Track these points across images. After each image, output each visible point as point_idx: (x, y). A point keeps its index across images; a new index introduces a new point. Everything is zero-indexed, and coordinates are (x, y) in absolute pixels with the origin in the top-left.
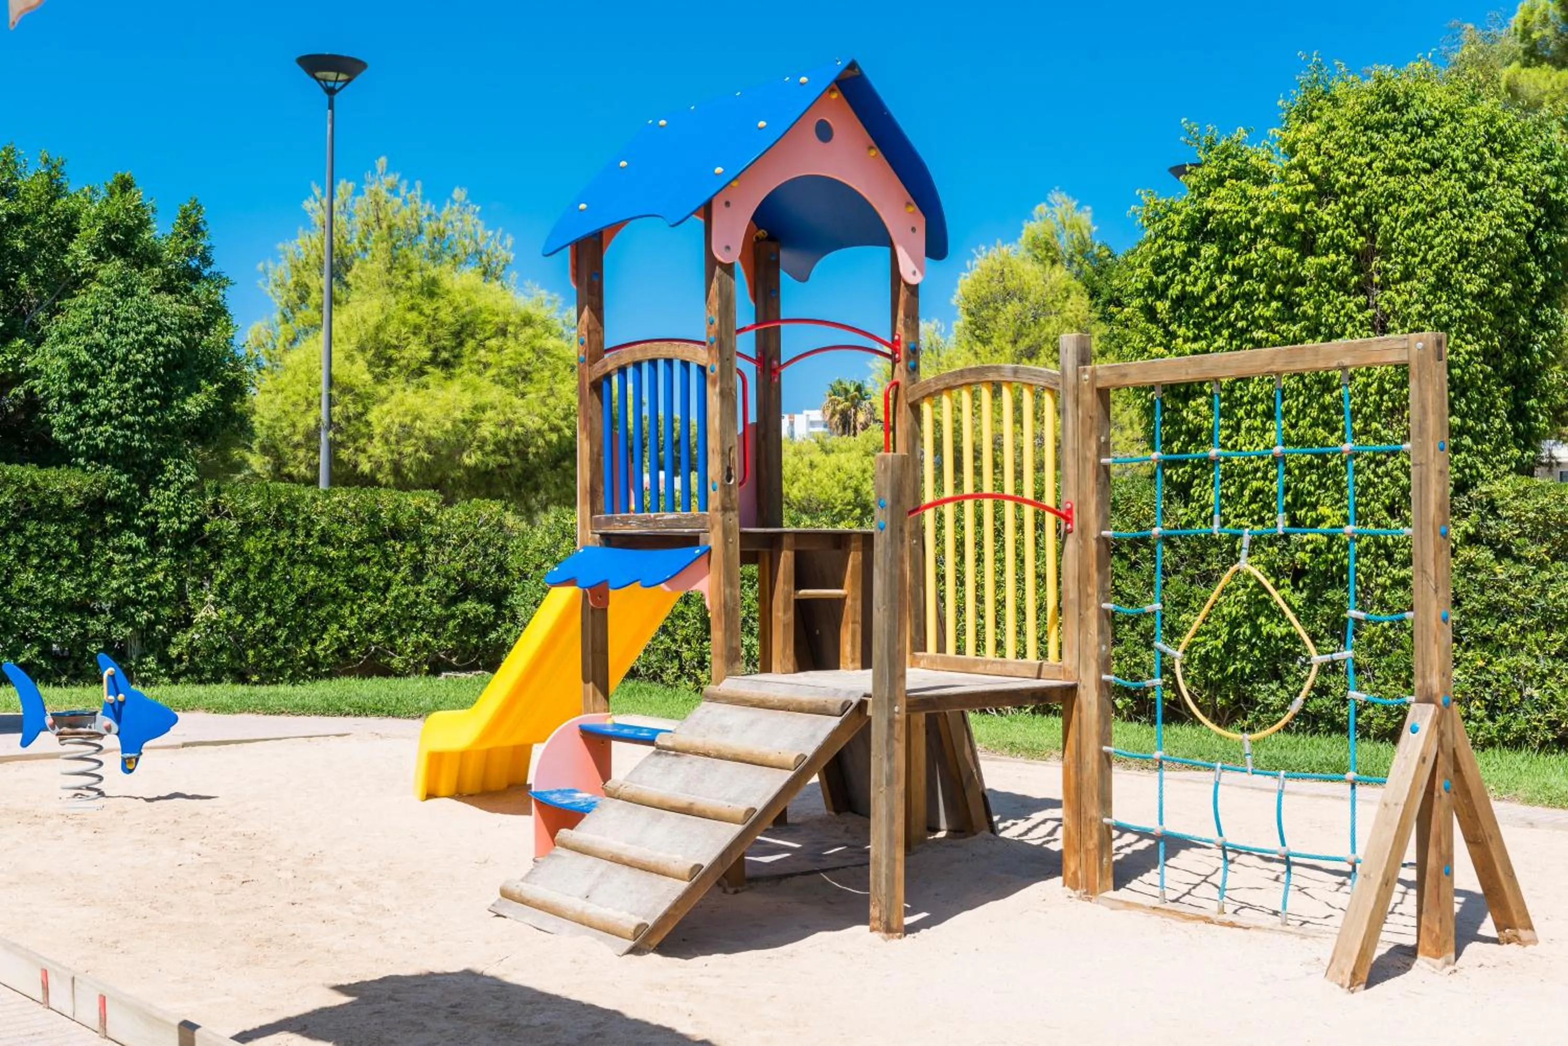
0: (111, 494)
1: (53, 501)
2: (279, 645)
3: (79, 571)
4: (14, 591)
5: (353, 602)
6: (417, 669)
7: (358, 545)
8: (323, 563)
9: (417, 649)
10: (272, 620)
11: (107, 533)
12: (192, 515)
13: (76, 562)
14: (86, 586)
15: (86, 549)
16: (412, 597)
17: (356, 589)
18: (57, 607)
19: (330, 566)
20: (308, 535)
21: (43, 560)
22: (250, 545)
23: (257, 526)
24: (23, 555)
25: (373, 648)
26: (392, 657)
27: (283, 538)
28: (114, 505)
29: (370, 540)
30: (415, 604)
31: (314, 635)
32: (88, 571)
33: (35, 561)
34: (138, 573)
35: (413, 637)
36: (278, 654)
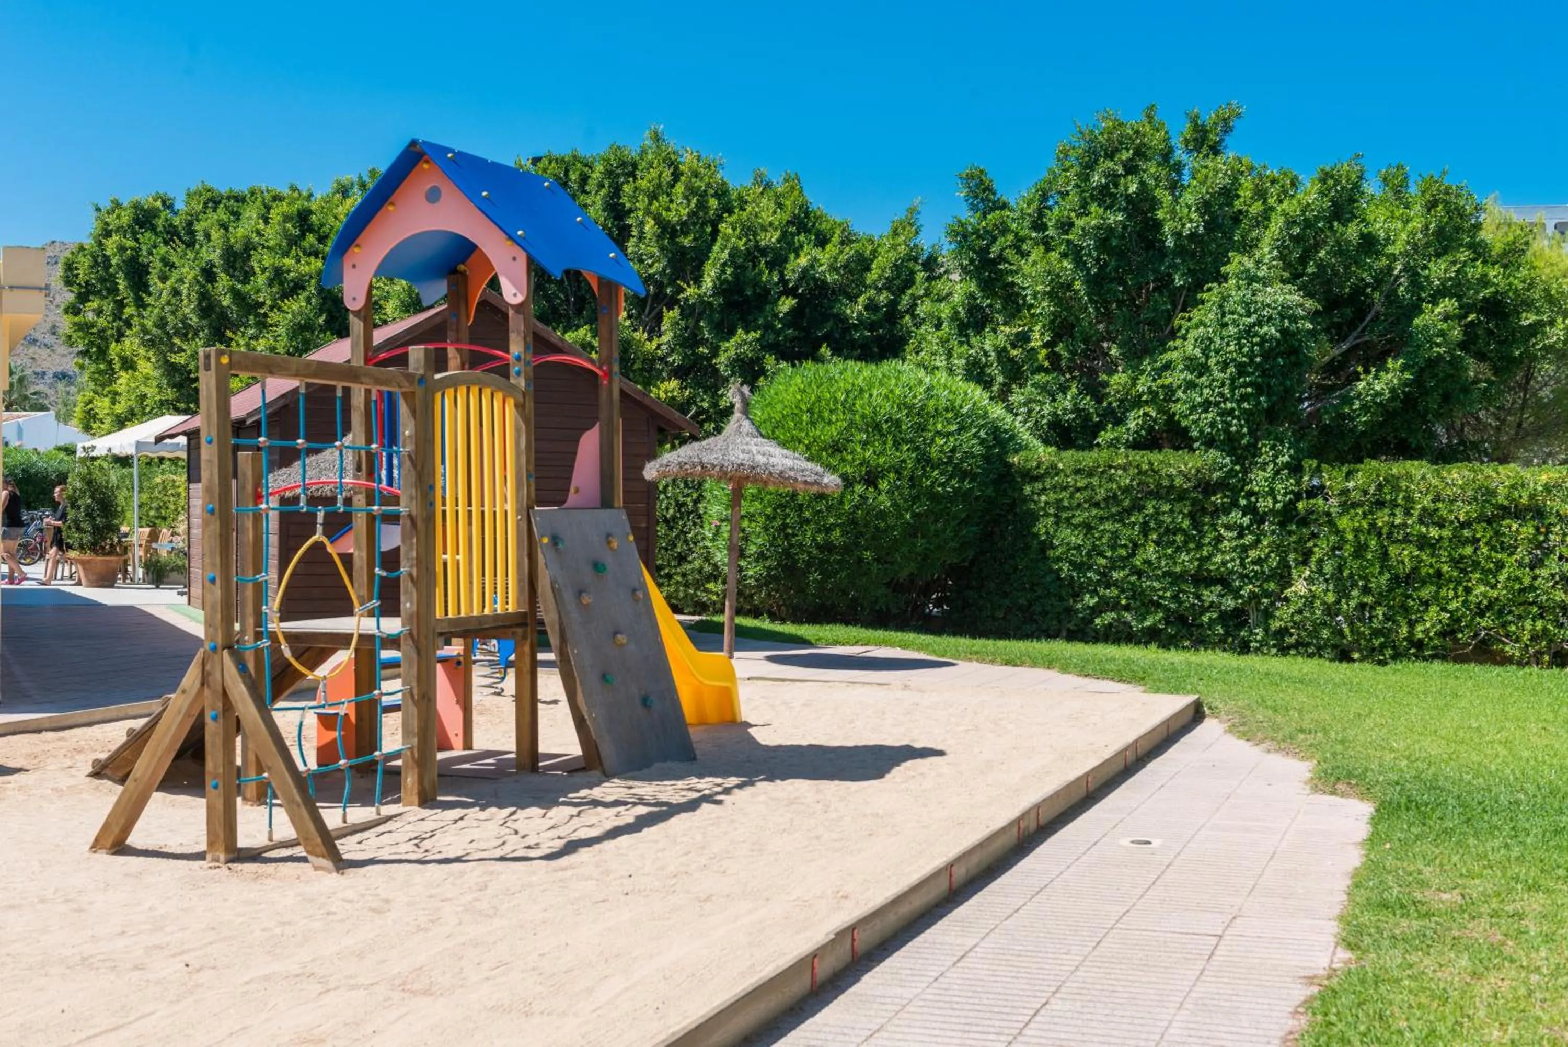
0: (1216, 475)
1: (1165, 483)
2: (1376, 624)
3: (1192, 546)
4: (1138, 563)
5: (1459, 583)
6: (1537, 659)
7: (1466, 524)
8: (1424, 543)
9: (1534, 638)
10: (1369, 600)
11: (1217, 512)
12: (1285, 494)
13: (1189, 539)
14: (1197, 559)
15: (1196, 525)
16: (1527, 581)
17: (1463, 571)
18: (1176, 579)
19: (1433, 546)
20: (1408, 513)
21: (1160, 536)
22: (1344, 523)
23: (1355, 505)
24: (1145, 530)
25: (1483, 633)
26: (1504, 644)
27: (1382, 518)
28: (1221, 485)
29: (1479, 520)
30: (1532, 588)
31: (1414, 617)
32: (1199, 547)
33: (1155, 537)
34: (1245, 549)
35: (1528, 624)
36: (1376, 633)
